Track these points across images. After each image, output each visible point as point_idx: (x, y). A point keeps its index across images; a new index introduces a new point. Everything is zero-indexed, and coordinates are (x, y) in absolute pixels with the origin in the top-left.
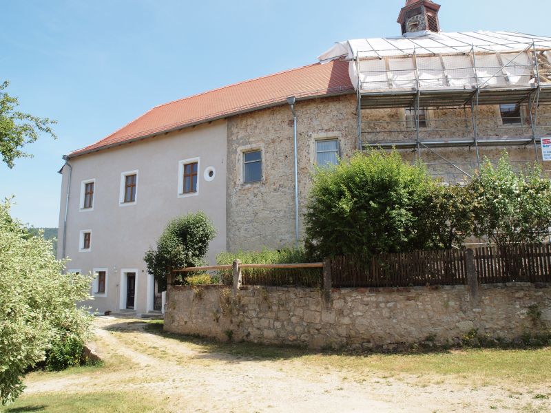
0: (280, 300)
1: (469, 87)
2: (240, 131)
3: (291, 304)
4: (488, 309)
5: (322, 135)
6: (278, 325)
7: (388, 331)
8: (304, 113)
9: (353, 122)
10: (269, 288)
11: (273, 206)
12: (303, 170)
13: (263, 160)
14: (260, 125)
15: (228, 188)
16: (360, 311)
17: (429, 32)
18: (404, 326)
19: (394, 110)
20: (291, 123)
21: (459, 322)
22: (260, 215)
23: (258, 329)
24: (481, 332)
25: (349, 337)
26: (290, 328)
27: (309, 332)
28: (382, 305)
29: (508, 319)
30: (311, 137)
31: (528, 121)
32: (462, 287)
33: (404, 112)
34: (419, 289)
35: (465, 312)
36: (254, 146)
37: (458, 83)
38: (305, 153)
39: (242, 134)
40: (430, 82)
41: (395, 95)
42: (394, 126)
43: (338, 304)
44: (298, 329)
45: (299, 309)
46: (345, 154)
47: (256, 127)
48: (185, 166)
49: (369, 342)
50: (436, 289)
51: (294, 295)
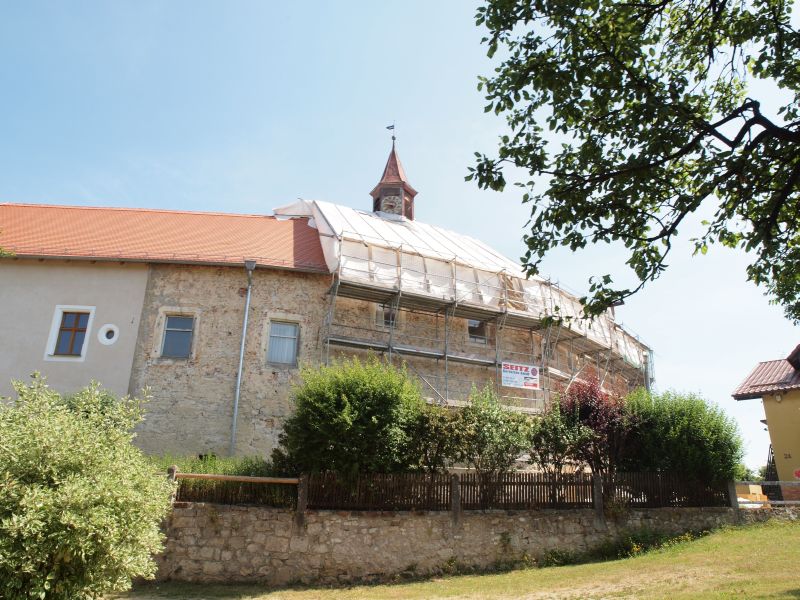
0: (234, 522)
1: (448, 298)
2: (167, 286)
3: (249, 528)
4: (467, 536)
5: (281, 316)
6: (227, 555)
7: (368, 561)
8: (261, 284)
9: (319, 308)
10: (220, 507)
11: (201, 395)
12: (251, 355)
13: (196, 332)
14: (198, 285)
15: (135, 360)
16: (340, 538)
17: (404, 218)
18: (385, 554)
19: (365, 303)
20: (243, 292)
21: (440, 549)
22: (181, 405)
23: (196, 561)
24: (460, 559)
25: (323, 569)
26: (244, 560)
27: (271, 564)
28: (364, 531)
29: (484, 546)
30: (266, 315)
31: (492, 342)
32: (445, 513)
33: (376, 307)
34: (405, 515)
35: (446, 539)
36: (186, 310)
37: (438, 292)
38: (256, 335)
39: (169, 290)
40: (412, 285)
41: (375, 290)
42: (364, 322)
43: (313, 529)
44: (256, 561)
45: (259, 535)
46: (305, 343)
47: (192, 286)
48: (65, 313)
49: (345, 573)
50: (421, 514)
51: (255, 517)
